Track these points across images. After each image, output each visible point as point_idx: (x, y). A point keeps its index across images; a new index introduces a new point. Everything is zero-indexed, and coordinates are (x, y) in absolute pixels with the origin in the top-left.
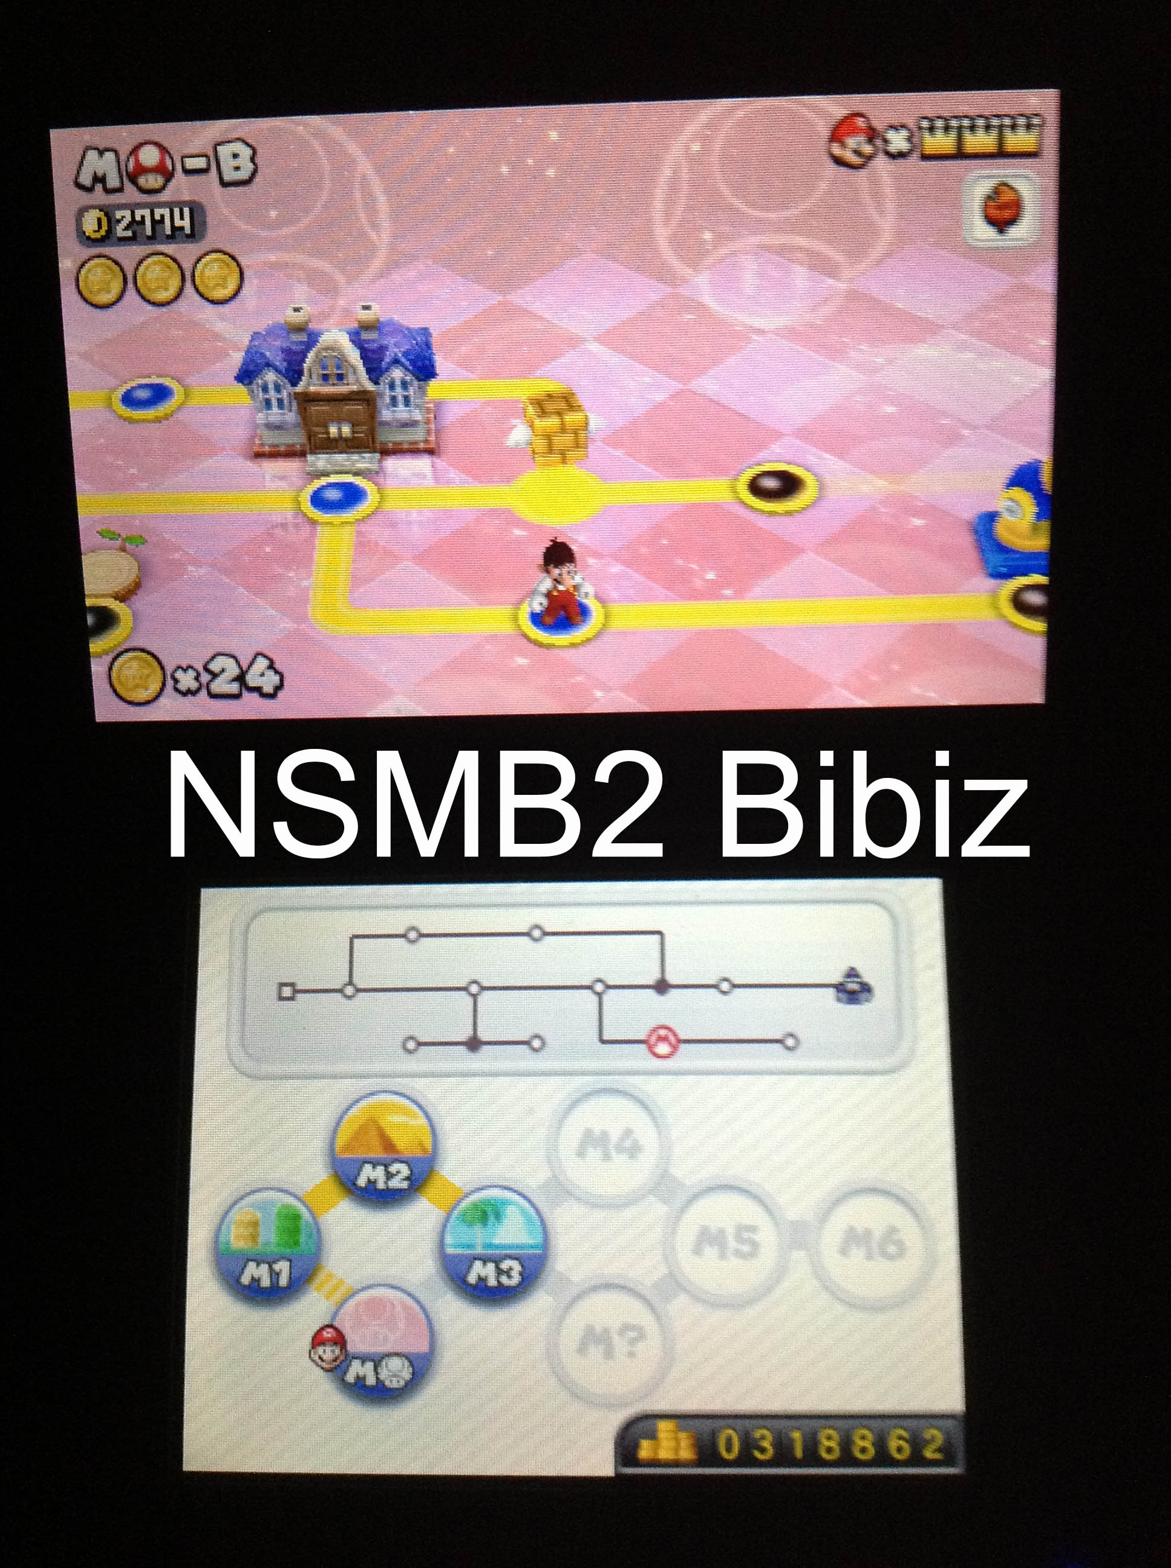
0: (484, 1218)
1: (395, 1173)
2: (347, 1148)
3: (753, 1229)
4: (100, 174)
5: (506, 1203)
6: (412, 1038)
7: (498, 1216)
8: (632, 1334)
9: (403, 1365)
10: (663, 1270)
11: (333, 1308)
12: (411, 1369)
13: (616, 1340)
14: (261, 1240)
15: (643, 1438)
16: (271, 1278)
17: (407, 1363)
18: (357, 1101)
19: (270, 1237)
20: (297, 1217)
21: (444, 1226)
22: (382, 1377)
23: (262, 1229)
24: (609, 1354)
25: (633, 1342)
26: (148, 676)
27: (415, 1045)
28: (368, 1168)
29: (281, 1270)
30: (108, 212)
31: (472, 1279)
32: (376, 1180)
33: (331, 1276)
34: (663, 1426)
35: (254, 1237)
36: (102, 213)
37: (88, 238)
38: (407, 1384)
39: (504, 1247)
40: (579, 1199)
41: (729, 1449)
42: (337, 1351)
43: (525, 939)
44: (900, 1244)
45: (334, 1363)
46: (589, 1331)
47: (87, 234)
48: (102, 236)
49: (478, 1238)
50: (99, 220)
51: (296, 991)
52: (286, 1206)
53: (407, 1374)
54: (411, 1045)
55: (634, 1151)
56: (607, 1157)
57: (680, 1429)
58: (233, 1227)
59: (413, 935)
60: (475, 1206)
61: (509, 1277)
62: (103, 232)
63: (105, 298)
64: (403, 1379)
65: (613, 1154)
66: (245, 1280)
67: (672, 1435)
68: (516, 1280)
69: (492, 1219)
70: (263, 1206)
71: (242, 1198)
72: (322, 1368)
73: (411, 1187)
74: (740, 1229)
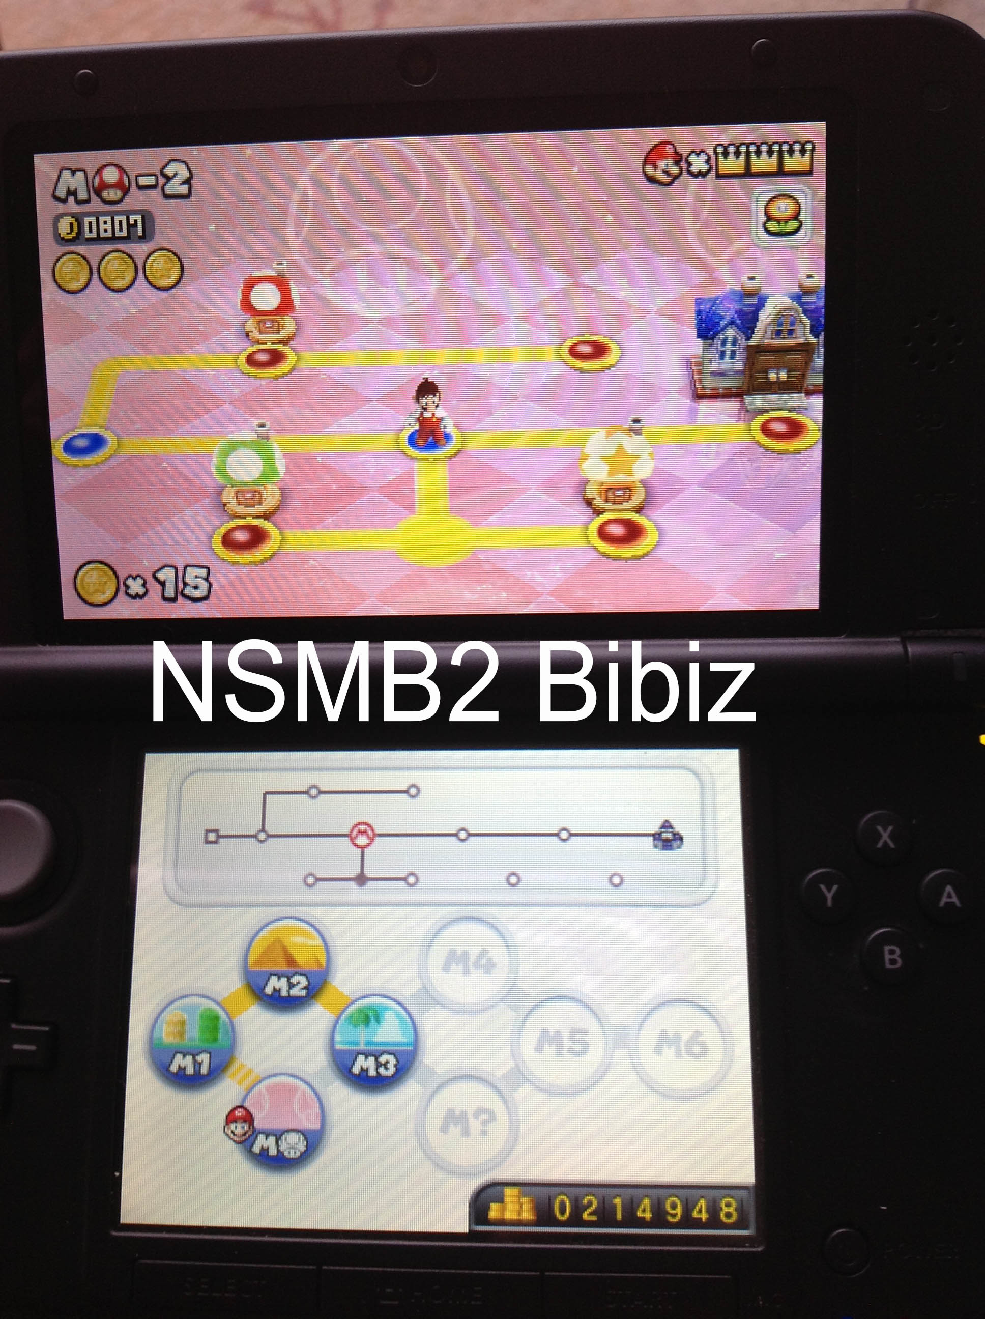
0: (367, 1021)
1: (295, 983)
2: (258, 962)
3: (585, 1032)
4: (72, 188)
5: (387, 1008)
6: (311, 874)
7: (378, 1020)
8: (484, 1117)
9: (299, 1139)
10: (512, 1064)
11: (243, 1093)
12: (305, 1142)
13: (471, 1119)
14: (187, 1036)
15: (493, 1202)
16: (194, 1068)
17: (302, 1138)
18: (267, 925)
19: (194, 1034)
20: (217, 1018)
21: (335, 1027)
22: (282, 1148)
23: (187, 1028)
24: (466, 1132)
25: (485, 1123)
26: (106, 583)
27: (314, 880)
28: (274, 979)
29: (202, 1061)
30: (78, 218)
31: (356, 1070)
32: (280, 989)
33: (242, 1065)
34: (509, 1192)
35: (181, 1034)
36: (74, 219)
37: (63, 239)
38: (302, 1154)
39: (383, 1044)
40: (443, 1006)
41: (563, 1212)
42: (246, 1128)
43: (404, 796)
44: (704, 1046)
45: (243, 1137)
46: (451, 1113)
47: (62, 236)
48: (73, 237)
49: (362, 1037)
50: (71, 224)
51: (219, 836)
52: (209, 1009)
53: (302, 1147)
54: (311, 880)
55: (489, 967)
56: (466, 972)
57: (522, 1194)
58: (165, 1027)
59: (314, 792)
60: (360, 1010)
61: (386, 1068)
62: (74, 234)
63: (74, 286)
64: (299, 1150)
65: (472, 968)
66: (174, 1068)
67: (516, 1199)
68: (392, 1070)
69: (373, 1021)
70: (190, 1009)
71: (172, 1002)
72: (234, 1141)
73: (308, 994)
74: (574, 1031)
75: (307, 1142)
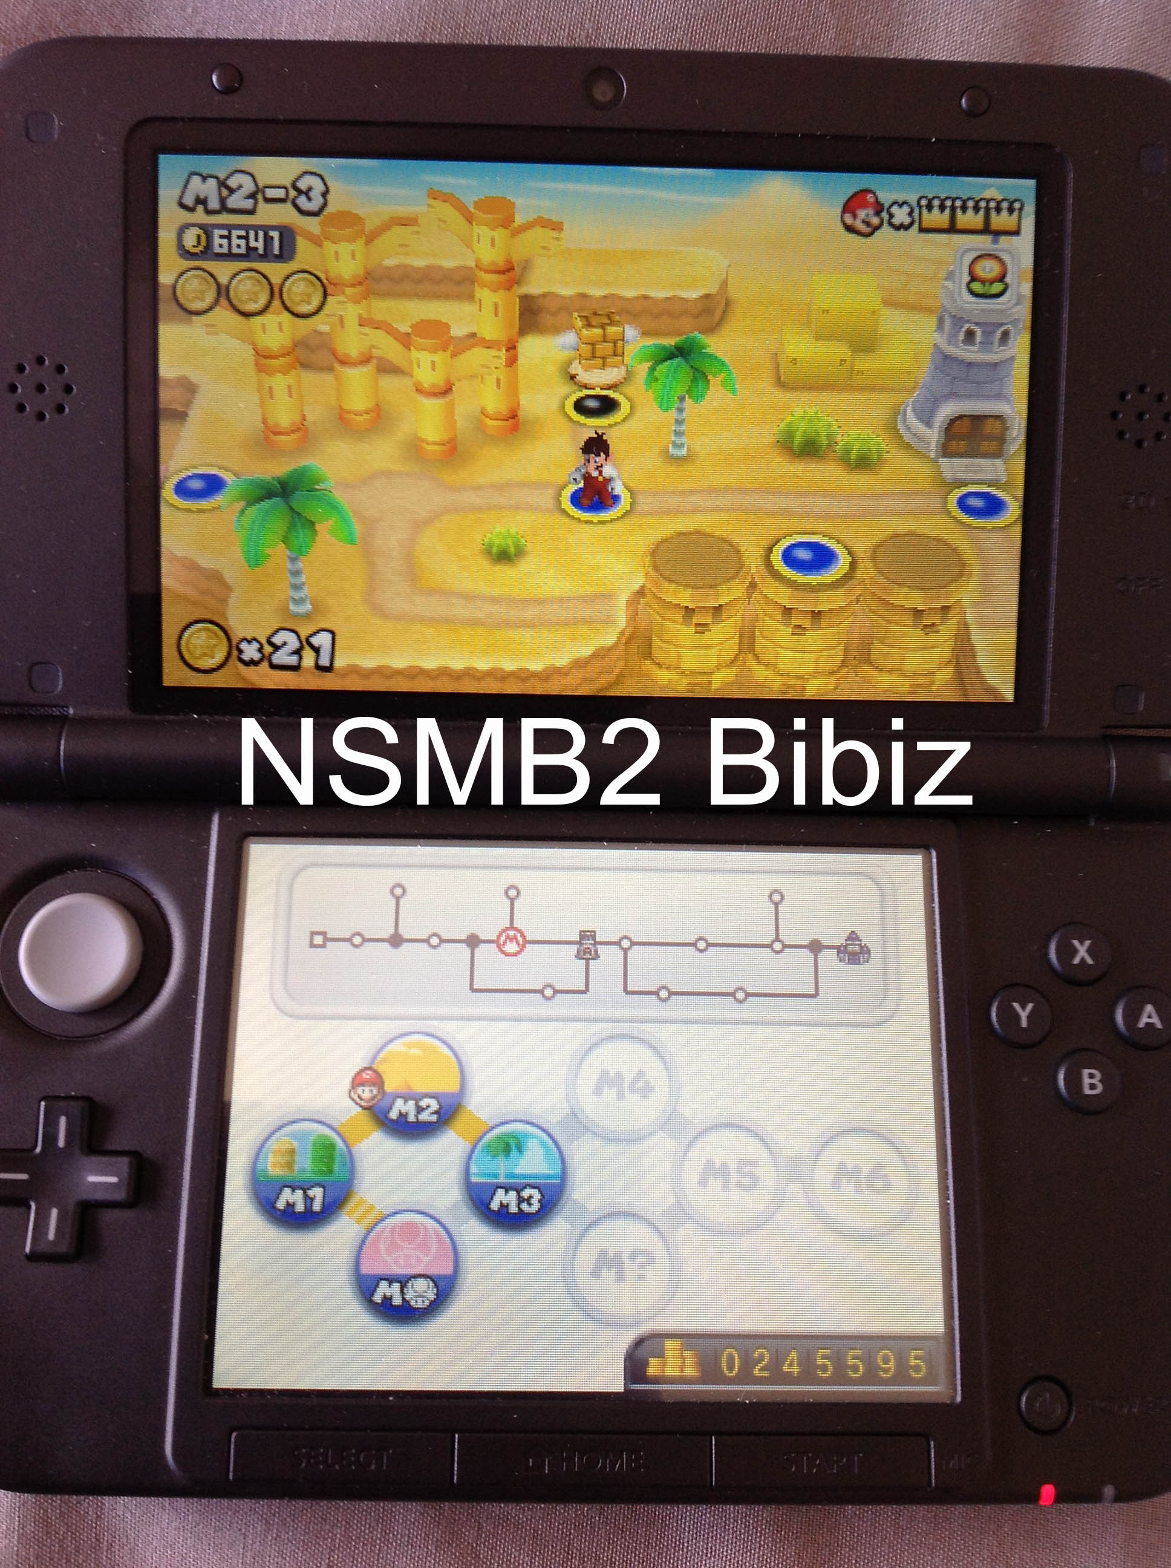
0: (507, 1150)
1: (425, 1107)
3: (754, 1163)
4: (202, 197)
5: (527, 1136)
7: (520, 1149)
8: (641, 1259)
9: (428, 1286)
10: (671, 1200)
11: (363, 1231)
12: (435, 1290)
13: (626, 1260)
14: (296, 1167)
15: (651, 1356)
16: (305, 1205)
17: (431, 1284)
18: (393, 1040)
19: (306, 1165)
20: (332, 1146)
21: (470, 1158)
22: (407, 1297)
23: (297, 1158)
24: (620, 1278)
25: (642, 1266)
26: (216, 648)
28: (400, 1102)
29: (315, 1197)
30: (207, 230)
31: (495, 1206)
32: (407, 1113)
33: (362, 1201)
34: (669, 1344)
35: (290, 1165)
36: (202, 231)
37: (188, 252)
38: (432, 1303)
39: (524, 1176)
40: (593, 1133)
41: (731, 1368)
46: (603, 1256)
47: (187, 249)
48: (200, 251)
49: (502, 1168)
50: (199, 237)
52: (324, 1137)
53: (431, 1295)
55: (646, 1091)
56: (620, 1096)
57: (686, 1348)
58: (271, 1158)
60: (499, 1138)
61: (530, 1204)
62: (201, 248)
63: (199, 306)
64: (429, 1299)
65: (627, 1093)
66: (281, 1205)
67: (678, 1353)
68: (535, 1207)
69: (514, 1152)
70: (301, 1136)
71: (279, 1129)
73: (439, 1119)
74: (743, 1163)
75: (437, 1290)
